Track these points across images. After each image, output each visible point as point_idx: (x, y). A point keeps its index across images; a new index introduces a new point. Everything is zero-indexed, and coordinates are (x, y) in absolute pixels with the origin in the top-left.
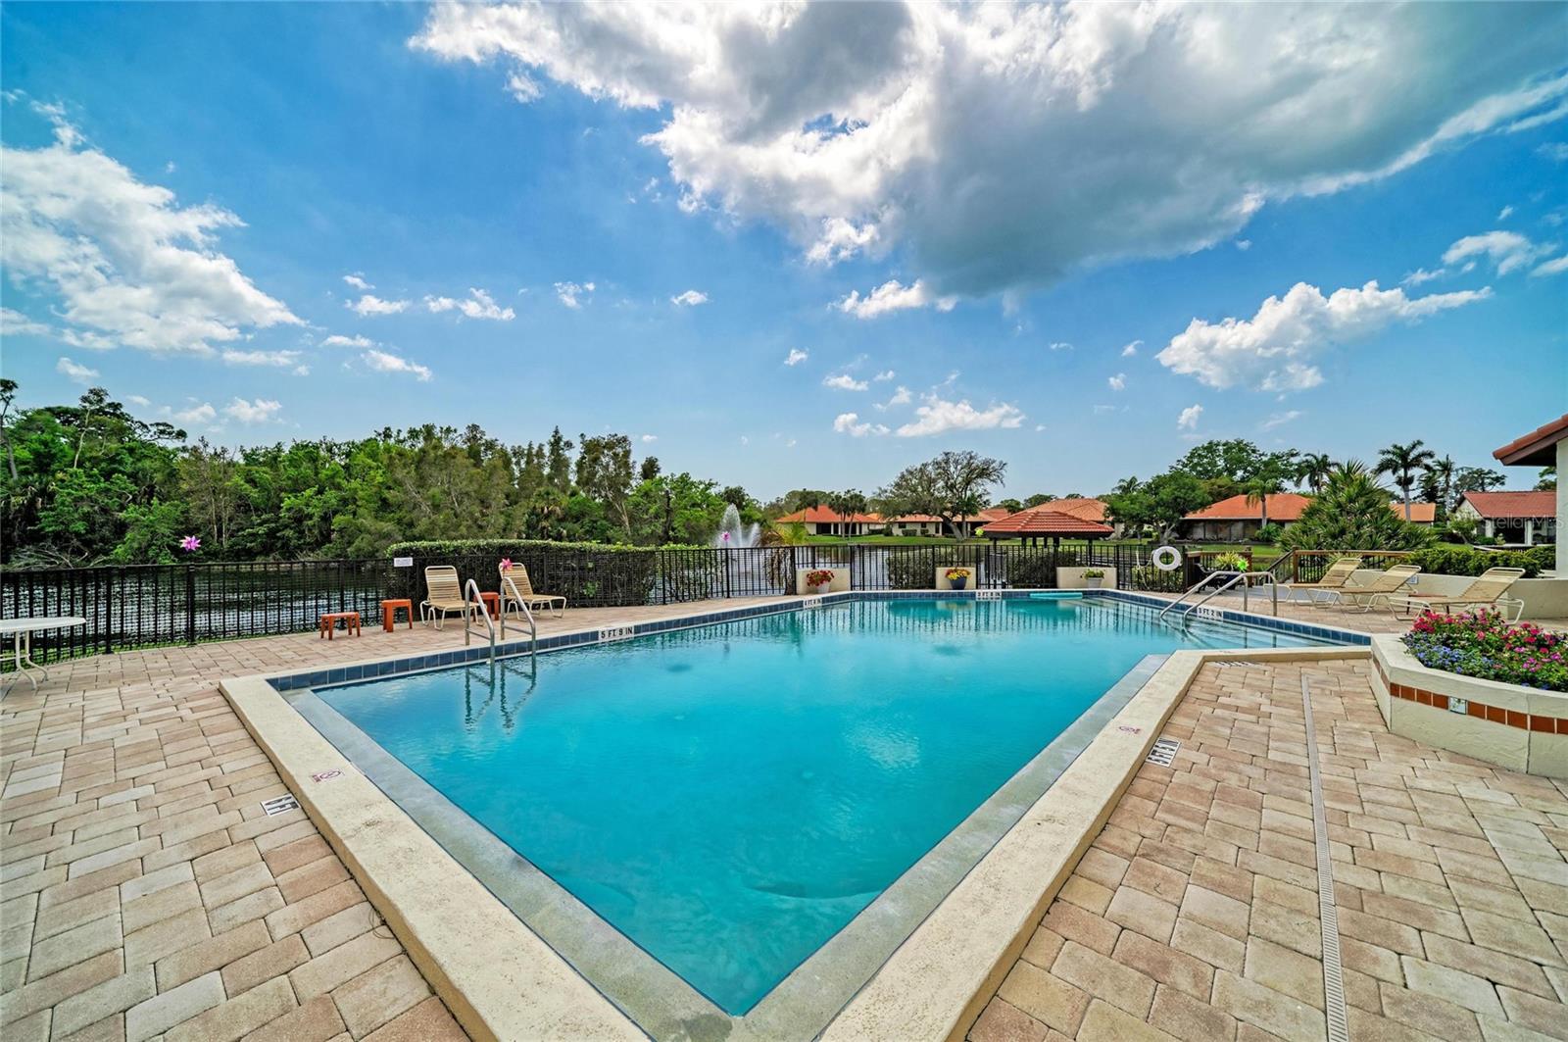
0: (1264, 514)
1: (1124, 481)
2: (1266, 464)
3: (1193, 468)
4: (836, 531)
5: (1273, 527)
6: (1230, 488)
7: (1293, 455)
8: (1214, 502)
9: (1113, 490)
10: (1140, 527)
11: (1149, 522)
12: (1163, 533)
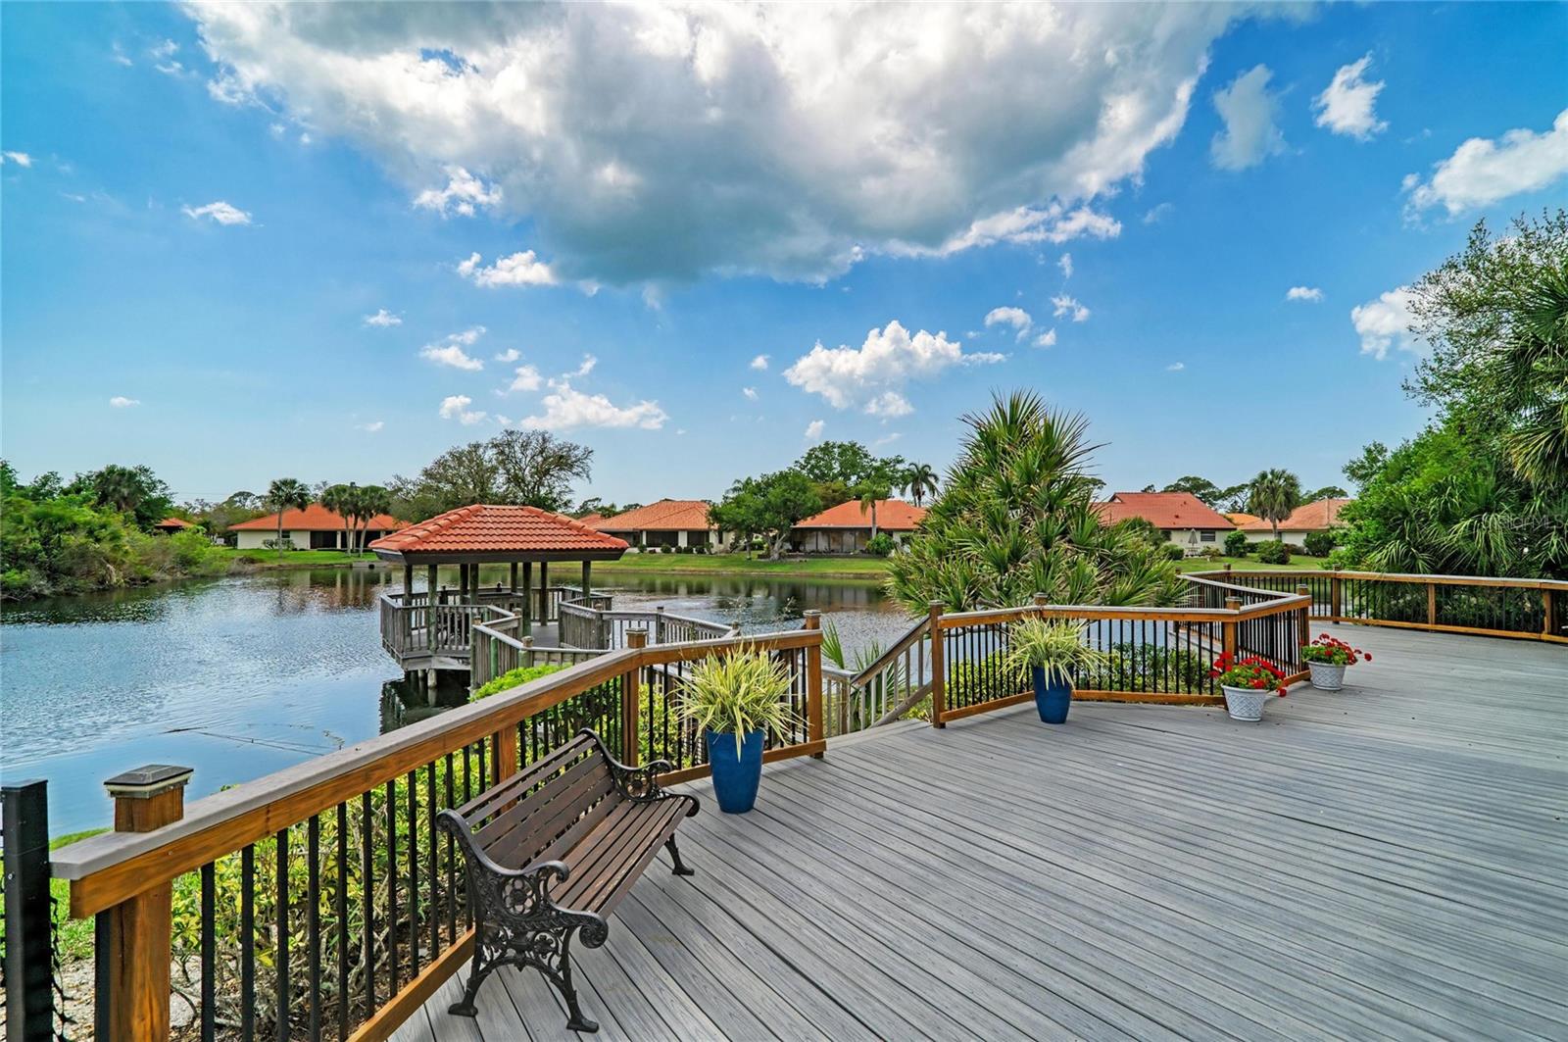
0: (874, 523)
1: (739, 482)
2: (877, 469)
3: (811, 471)
4: (344, 544)
5: (882, 536)
6: (844, 493)
7: (899, 462)
8: (827, 507)
9: (727, 492)
10: (749, 536)
11: (759, 531)
12: (773, 544)
